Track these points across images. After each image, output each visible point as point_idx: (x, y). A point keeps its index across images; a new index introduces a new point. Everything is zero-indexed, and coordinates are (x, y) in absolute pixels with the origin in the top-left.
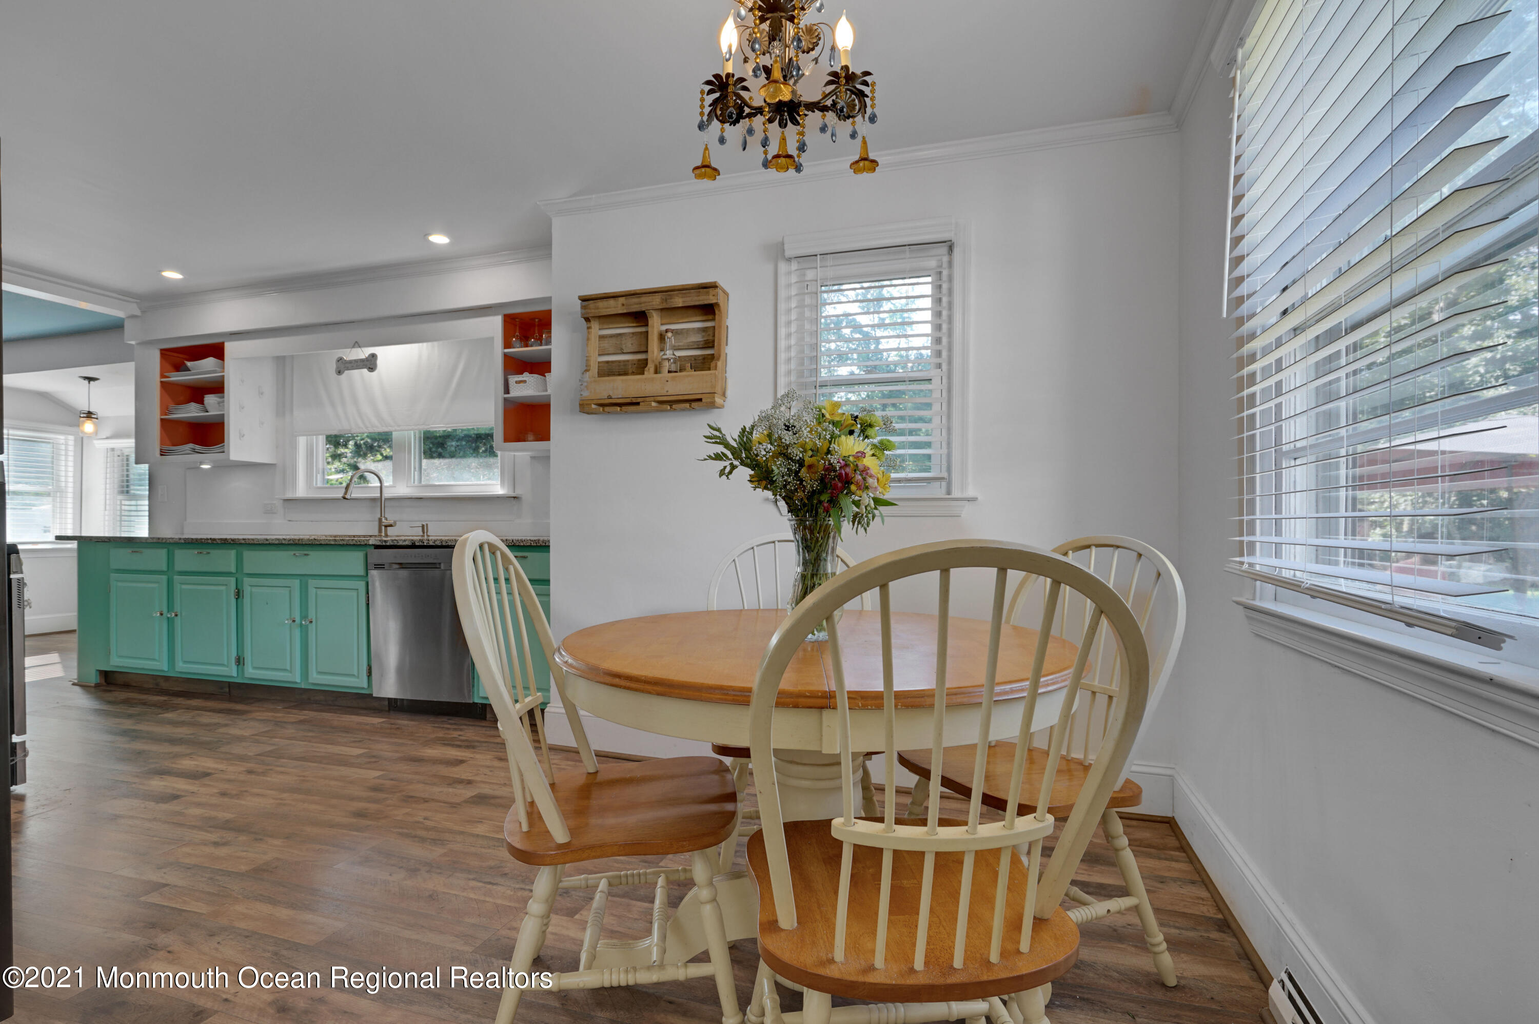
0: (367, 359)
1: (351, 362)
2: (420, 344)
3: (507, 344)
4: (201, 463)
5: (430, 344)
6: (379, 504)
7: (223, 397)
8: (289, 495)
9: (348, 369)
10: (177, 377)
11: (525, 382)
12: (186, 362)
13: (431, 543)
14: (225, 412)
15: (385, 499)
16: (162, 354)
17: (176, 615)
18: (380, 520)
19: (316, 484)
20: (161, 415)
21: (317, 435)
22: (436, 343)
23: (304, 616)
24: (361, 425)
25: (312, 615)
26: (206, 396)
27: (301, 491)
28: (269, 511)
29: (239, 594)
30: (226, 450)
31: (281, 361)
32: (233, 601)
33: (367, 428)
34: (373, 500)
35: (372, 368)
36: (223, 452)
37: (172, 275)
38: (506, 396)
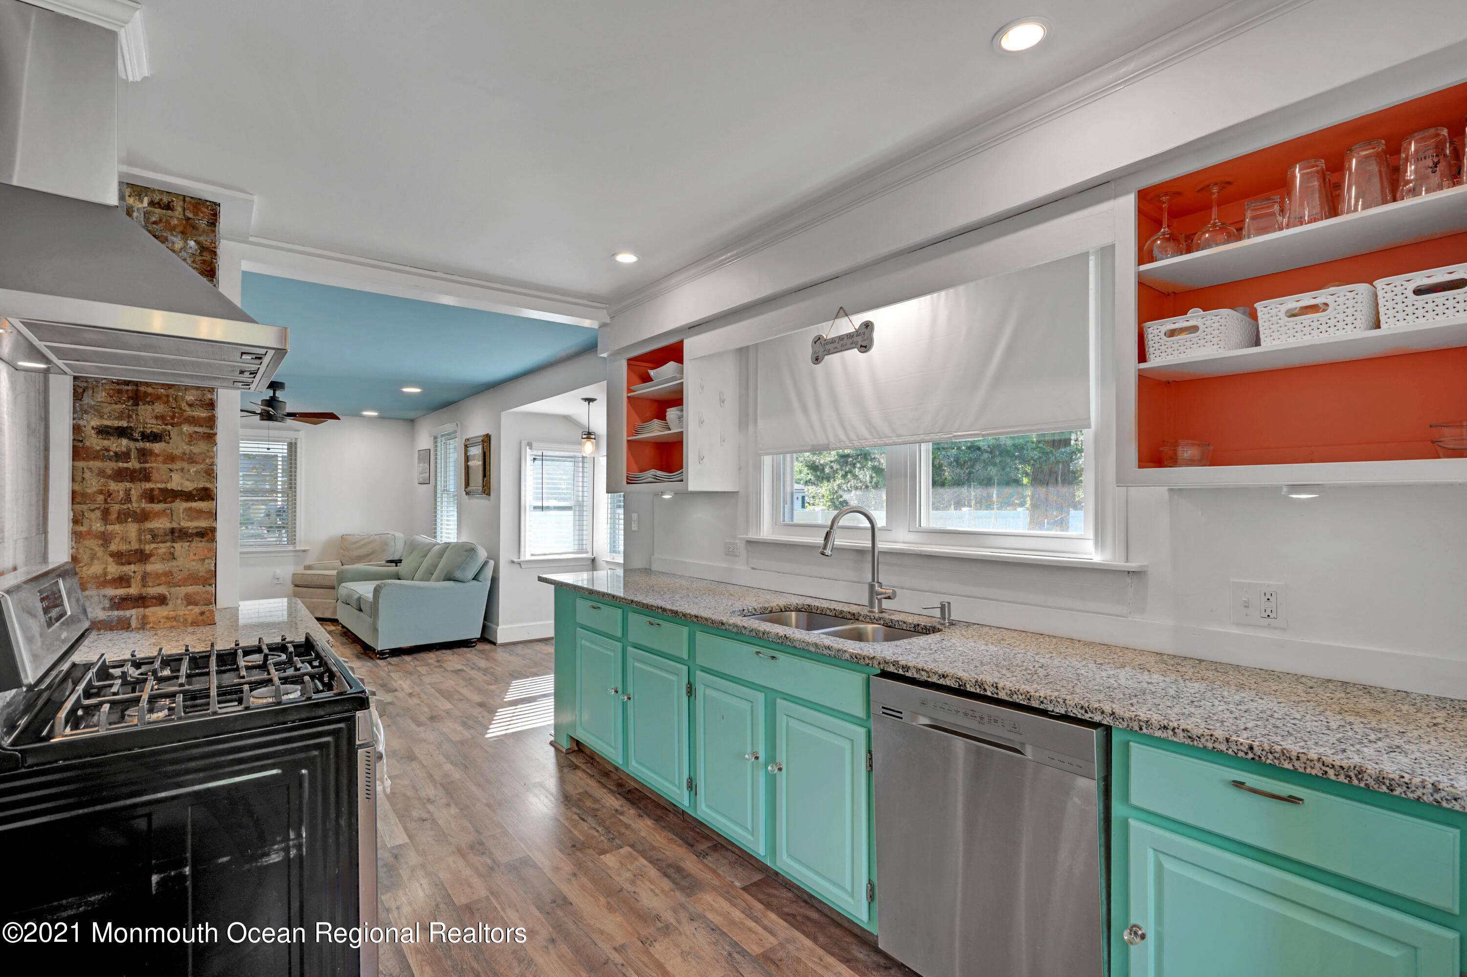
0: (858, 333)
1: (833, 341)
2: (935, 295)
3: (1144, 256)
4: (663, 493)
5: (951, 291)
6: (870, 558)
7: (682, 410)
8: (752, 536)
9: (829, 353)
10: (644, 390)
11: (1194, 329)
12: (649, 371)
13: (1003, 695)
14: (684, 430)
15: (879, 552)
16: (629, 364)
17: (629, 698)
18: (872, 587)
19: (784, 521)
20: (628, 436)
21: (784, 453)
22: (961, 288)
23: (772, 758)
24: (843, 437)
25: (782, 757)
26: (668, 410)
27: (766, 531)
28: (730, 552)
29: (691, 690)
30: (684, 477)
31: (743, 352)
32: (686, 699)
33: (850, 441)
34: (860, 552)
35: (865, 348)
36: (682, 481)
37: (626, 258)
38: (1143, 366)
